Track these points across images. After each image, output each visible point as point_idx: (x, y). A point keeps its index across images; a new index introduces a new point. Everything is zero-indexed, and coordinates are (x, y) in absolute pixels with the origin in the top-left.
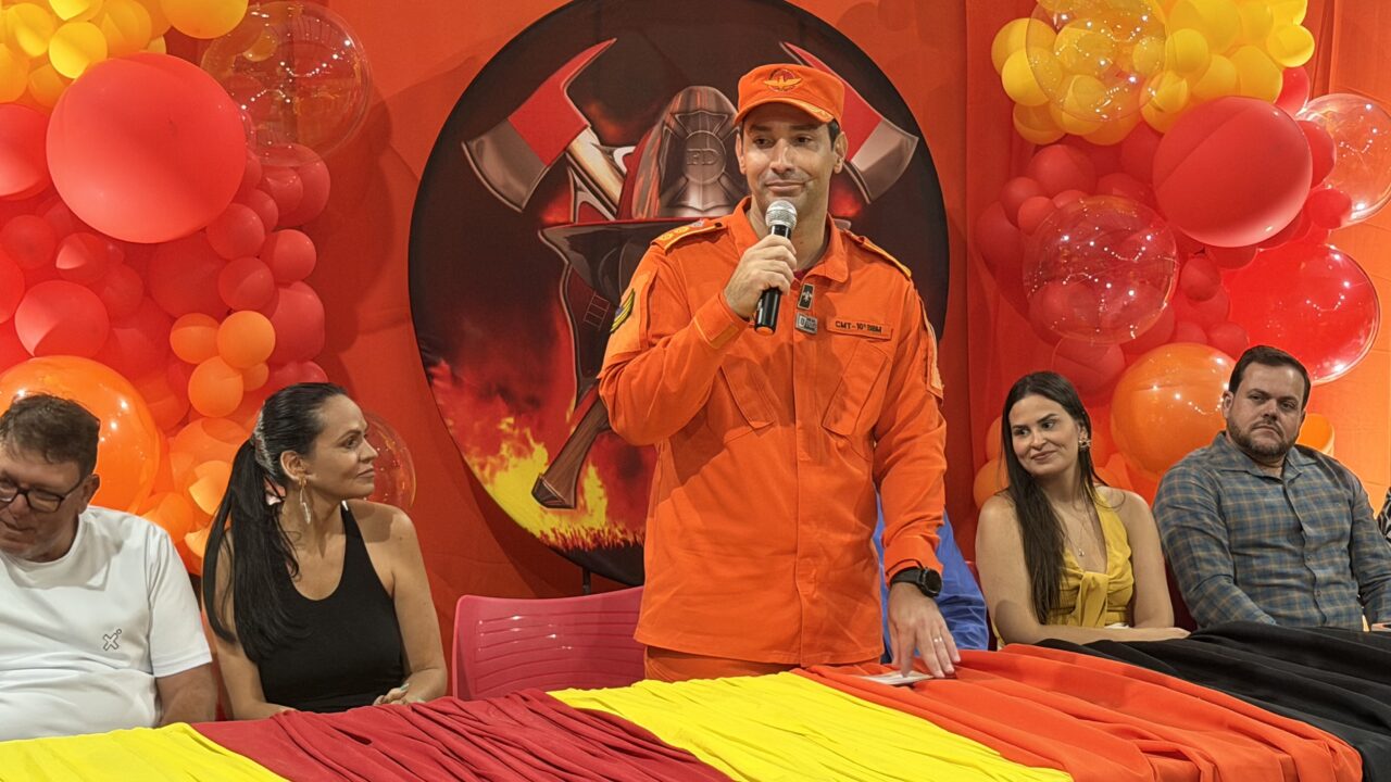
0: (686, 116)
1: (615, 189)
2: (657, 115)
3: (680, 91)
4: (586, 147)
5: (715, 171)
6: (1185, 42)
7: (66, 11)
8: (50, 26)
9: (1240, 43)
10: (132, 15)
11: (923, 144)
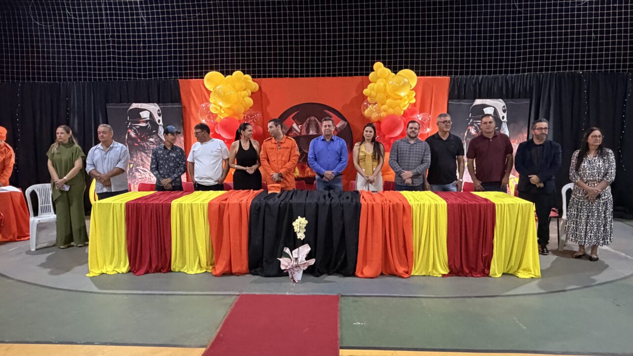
1: (299, 131)
2: (305, 121)
3: (308, 117)
4: (295, 126)
6: (384, 107)
7: (223, 112)
8: (221, 114)
9: (396, 106)
10: (231, 112)
11: (348, 124)
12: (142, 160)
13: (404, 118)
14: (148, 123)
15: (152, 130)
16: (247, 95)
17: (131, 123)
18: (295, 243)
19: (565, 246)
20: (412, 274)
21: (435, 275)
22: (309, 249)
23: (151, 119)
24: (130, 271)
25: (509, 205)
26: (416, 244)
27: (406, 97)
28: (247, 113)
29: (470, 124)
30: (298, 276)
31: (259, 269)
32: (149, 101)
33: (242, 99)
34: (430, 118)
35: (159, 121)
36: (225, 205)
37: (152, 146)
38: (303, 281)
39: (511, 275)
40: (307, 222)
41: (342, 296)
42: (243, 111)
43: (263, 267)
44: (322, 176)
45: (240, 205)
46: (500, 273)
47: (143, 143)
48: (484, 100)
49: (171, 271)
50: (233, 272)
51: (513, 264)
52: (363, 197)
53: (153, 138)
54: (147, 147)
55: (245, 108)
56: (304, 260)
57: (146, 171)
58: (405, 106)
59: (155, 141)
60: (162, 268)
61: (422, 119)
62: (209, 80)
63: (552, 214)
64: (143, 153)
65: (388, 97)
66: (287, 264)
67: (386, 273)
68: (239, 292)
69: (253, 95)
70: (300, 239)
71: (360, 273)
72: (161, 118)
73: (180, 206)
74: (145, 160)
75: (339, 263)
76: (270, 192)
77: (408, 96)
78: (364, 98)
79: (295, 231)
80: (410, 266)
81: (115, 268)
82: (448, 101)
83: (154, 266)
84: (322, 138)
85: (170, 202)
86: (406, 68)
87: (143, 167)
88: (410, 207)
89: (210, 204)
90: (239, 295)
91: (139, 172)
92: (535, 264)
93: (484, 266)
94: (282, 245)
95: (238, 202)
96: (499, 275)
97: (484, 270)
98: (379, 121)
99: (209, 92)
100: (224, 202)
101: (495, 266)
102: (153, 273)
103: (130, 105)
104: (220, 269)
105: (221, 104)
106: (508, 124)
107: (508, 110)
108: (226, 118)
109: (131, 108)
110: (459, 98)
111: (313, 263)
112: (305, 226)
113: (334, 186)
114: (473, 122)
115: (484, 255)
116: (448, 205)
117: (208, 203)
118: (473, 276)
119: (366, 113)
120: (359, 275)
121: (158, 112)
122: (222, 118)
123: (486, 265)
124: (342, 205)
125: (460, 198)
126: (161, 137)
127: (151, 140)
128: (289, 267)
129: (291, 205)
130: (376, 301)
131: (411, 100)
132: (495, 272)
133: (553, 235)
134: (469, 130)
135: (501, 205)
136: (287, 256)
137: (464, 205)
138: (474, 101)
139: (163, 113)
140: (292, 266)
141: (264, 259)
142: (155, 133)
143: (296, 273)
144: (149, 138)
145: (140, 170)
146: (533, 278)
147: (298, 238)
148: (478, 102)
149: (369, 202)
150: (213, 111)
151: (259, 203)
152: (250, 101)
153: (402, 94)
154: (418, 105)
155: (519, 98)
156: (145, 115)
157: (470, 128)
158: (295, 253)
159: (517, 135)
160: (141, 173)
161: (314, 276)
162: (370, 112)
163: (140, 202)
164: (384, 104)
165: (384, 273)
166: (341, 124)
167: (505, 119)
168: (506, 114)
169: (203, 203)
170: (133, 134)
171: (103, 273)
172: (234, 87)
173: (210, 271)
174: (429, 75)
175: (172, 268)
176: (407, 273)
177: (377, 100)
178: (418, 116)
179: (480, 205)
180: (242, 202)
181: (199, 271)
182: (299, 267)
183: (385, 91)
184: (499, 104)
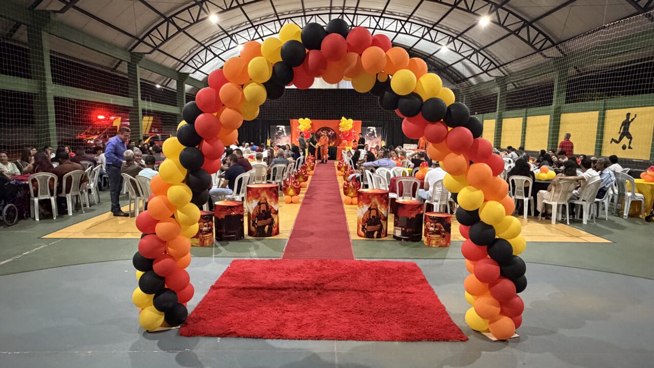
6: (344, 128)
9: (347, 128)
10: (305, 129)
13: (349, 131)
14: (281, 131)
15: (282, 133)
16: (309, 124)
29: (367, 133)
32: (282, 125)
55: (309, 128)
62: (299, 120)
64: (279, 139)
72: (285, 130)
75: (334, 157)
77: (351, 126)
82: (361, 127)
86: (350, 118)
98: (343, 132)
99: (299, 123)
103: (277, 126)
107: (377, 130)
110: (364, 126)
121: (284, 128)
126: (285, 135)
127: (282, 136)
139: (286, 128)
148: (369, 128)
150: (300, 128)
154: (353, 128)
156: (281, 129)
166: (333, 133)
167: (376, 132)
170: (277, 134)
172: (306, 122)
174: (356, 120)
183: (345, 124)
184: (374, 128)
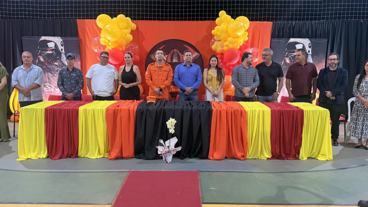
0: (173, 52)
2: (170, 52)
3: (172, 50)
5: (177, 57)
6: (226, 43)
7: (110, 44)
8: (109, 46)
9: (234, 43)
10: (116, 45)
11: (200, 54)
12: (49, 79)
13: (240, 51)
14: (53, 51)
15: (57, 56)
16: (128, 33)
17: (40, 51)
18: (167, 136)
19: (349, 140)
20: (247, 157)
21: (262, 159)
22: (177, 140)
23: (56, 48)
24: (48, 157)
25: (312, 111)
26: (249, 137)
27: (242, 36)
28: (129, 46)
29: (286, 56)
30: (170, 158)
31: (141, 155)
32: (54, 35)
33: (124, 35)
34: (258, 51)
35: (62, 50)
36: (118, 110)
37: (56, 68)
38: (172, 162)
39: (314, 158)
40: (176, 122)
41: (200, 171)
42: (125, 44)
43: (145, 153)
44: (184, 91)
45: (129, 110)
46: (306, 157)
47: (49, 66)
48: (296, 39)
49: (78, 157)
50: (123, 157)
51: (315, 151)
52: (213, 105)
53: (57, 62)
54: (53, 69)
55: (127, 42)
56: (174, 147)
57: (51, 87)
58: (241, 42)
59: (59, 65)
60: (71, 155)
61: (252, 52)
62: (100, 20)
63: (341, 118)
64: (49, 74)
65: (229, 36)
66: (162, 151)
67: (229, 157)
68: (129, 170)
69: (132, 32)
70: (171, 133)
71: (211, 156)
72: (63, 48)
73: (86, 110)
74: (51, 78)
75: (197, 150)
76: (148, 102)
77: (243, 35)
78: (212, 36)
79: (168, 128)
80: (245, 152)
81: (37, 155)
82: (271, 39)
83: (66, 153)
84: (184, 64)
85: (77, 108)
86: (241, 15)
87: (49, 84)
88: (245, 112)
89: (107, 110)
90: (129, 171)
91: (46, 87)
92: (329, 151)
93: (296, 153)
94: (158, 138)
95: (128, 108)
96: (305, 159)
97: (296, 154)
98: (222, 53)
99: (100, 30)
100: (117, 108)
101: (303, 152)
102: (65, 158)
103: (40, 38)
104: (114, 154)
105: (109, 38)
106: (312, 56)
108: (113, 49)
109: (41, 40)
110: (278, 37)
111: (180, 150)
112: (174, 124)
113: (193, 98)
114: (288, 54)
115: (295, 145)
116: (271, 111)
117: (105, 108)
118: (288, 159)
119: (213, 47)
120: (211, 158)
121: (61, 43)
122: (110, 49)
123: (297, 152)
124: (199, 111)
125: (279, 106)
126: (63, 62)
127: (56, 63)
128: (164, 152)
129: (164, 110)
130: (223, 174)
131: (245, 38)
132: (303, 156)
133: (341, 133)
134: (285, 60)
135: (308, 111)
136: (162, 145)
137: (283, 111)
138: (289, 40)
139: (64, 44)
140: (166, 151)
141: (146, 148)
142: (58, 59)
143: (168, 156)
144: (54, 62)
145: (47, 86)
146: (327, 160)
147: (170, 132)
148: (292, 40)
149: (218, 109)
150: (102, 43)
151: (142, 108)
152: (130, 37)
153: (239, 34)
154: (250, 42)
155: (320, 38)
156: (51, 45)
157: (286, 58)
158: (167, 143)
159: (318, 64)
160: (48, 88)
161: (180, 159)
162: (216, 47)
163: (55, 108)
164: (226, 41)
165: (228, 157)
167: (310, 53)
168: (311, 49)
169: (102, 108)
170: (42, 59)
171: (29, 159)
172: (119, 26)
173: (106, 156)
174: (257, 20)
175: (79, 154)
176: (243, 157)
177: (221, 38)
178: (250, 50)
179: (293, 111)
180: (130, 108)
181: (99, 157)
182: (170, 152)
183: (227, 32)
184: (306, 42)
